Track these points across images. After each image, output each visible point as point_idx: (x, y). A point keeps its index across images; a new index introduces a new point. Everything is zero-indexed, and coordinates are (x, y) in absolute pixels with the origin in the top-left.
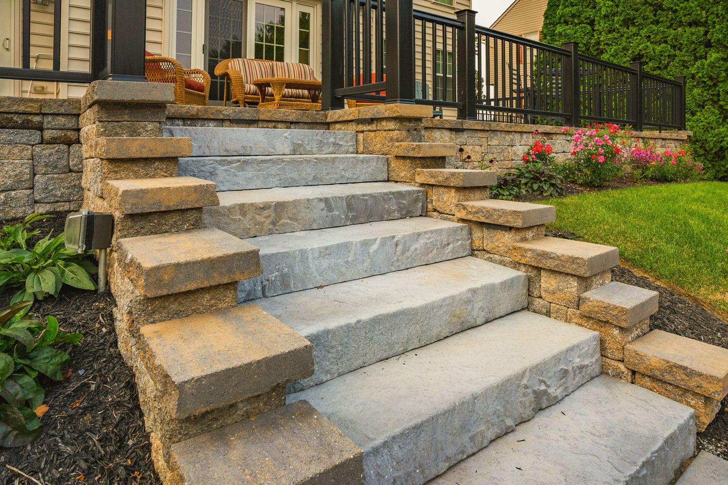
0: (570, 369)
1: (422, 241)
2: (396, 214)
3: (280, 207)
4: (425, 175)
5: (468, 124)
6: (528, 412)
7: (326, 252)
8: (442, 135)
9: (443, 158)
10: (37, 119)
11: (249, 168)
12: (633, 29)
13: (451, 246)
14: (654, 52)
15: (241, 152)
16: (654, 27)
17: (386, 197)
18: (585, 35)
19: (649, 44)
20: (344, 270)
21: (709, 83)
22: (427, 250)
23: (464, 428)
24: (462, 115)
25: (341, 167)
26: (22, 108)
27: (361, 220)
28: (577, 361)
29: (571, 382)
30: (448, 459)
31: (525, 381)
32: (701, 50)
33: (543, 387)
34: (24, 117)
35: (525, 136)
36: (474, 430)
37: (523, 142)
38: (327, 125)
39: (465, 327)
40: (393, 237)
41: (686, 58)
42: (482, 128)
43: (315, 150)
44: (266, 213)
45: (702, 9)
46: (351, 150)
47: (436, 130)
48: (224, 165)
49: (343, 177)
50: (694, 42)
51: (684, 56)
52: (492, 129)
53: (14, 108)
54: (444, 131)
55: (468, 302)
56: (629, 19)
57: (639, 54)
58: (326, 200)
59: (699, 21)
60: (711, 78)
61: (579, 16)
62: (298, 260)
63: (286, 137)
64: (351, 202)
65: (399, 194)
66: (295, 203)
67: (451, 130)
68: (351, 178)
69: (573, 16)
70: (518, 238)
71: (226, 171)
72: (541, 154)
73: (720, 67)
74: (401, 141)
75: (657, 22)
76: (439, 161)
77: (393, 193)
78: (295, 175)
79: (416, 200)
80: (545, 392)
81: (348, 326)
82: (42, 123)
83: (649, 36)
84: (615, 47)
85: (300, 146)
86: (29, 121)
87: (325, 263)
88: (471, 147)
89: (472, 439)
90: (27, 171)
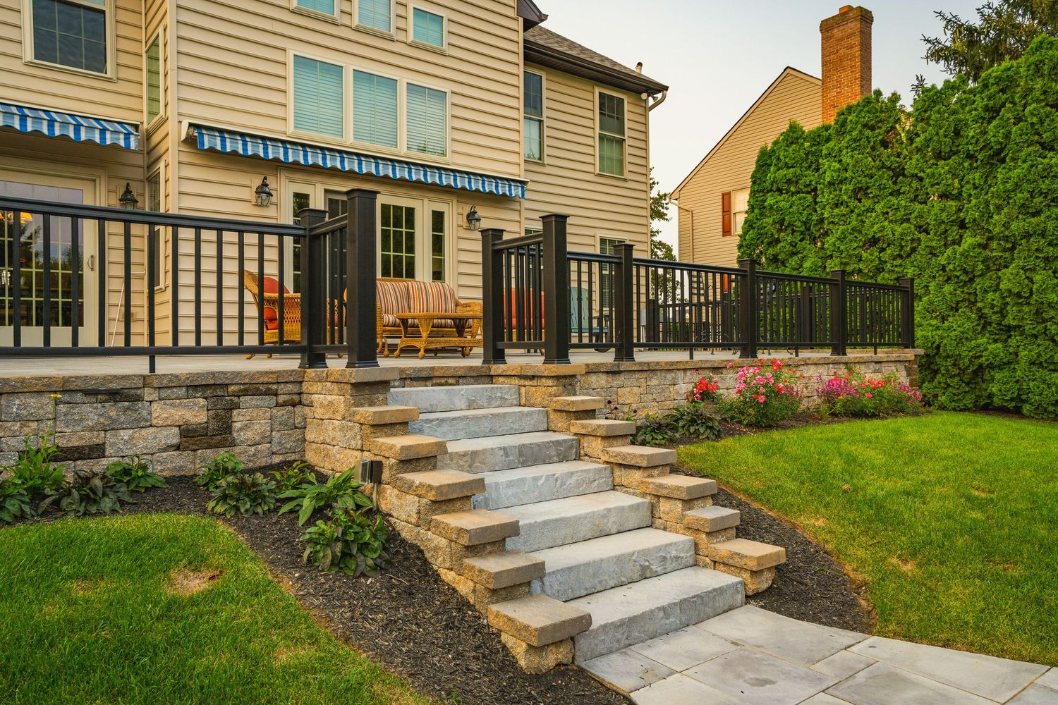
0: (668, 557)
1: (574, 478)
2: (555, 459)
3: (474, 454)
4: (579, 425)
5: (625, 365)
6: (636, 577)
7: (510, 484)
8: (599, 379)
9: (594, 411)
10: (274, 387)
11: (444, 425)
12: (867, 203)
13: (597, 482)
14: (894, 235)
15: (430, 410)
16: (894, 200)
17: (547, 445)
18: (804, 210)
19: (886, 223)
20: (521, 496)
21: (963, 278)
22: (579, 485)
23: (595, 575)
24: (619, 357)
25: (510, 420)
26: (266, 380)
27: (530, 464)
28: (674, 553)
29: (669, 566)
30: (586, 589)
31: (634, 558)
32: (954, 233)
33: (647, 564)
34: (266, 386)
35: (689, 373)
36: (601, 578)
37: (687, 380)
38: (490, 378)
39: (603, 534)
40: (554, 475)
41: (934, 244)
42: (640, 368)
43: (485, 404)
44: (465, 459)
45: (955, 176)
46: (515, 403)
47: (591, 375)
48: (427, 423)
49: (511, 429)
50: (944, 222)
51: (931, 240)
52: (651, 368)
53: (261, 380)
54: (600, 374)
55: (604, 517)
56: (861, 189)
57: (873, 237)
58: (504, 449)
59: (950, 194)
60: (965, 272)
61: (797, 182)
62: (494, 488)
63: (463, 395)
64: (521, 449)
65: (558, 443)
66: (484, 451)
67: (607, 373)
68: (519, 430)
69: (789, 182)
70: (645, 475)
71: (429, 427)
72: (705, 393)
73: (975, 257)
74: (559, 396)
75: (897, 193)
76: (590, 414)
77: (553, 442)
78: (476, 429)
79: (571, 447)
80: (648, 567)
81: (530, 524)
82: (277, 390)
83: (887, 213)
84: (842, 227)
85: (474, 401)
86: (270, 389)
87: (510, 492)
88: (629, 389)
89: (600, 582)
90: (269, 429)
